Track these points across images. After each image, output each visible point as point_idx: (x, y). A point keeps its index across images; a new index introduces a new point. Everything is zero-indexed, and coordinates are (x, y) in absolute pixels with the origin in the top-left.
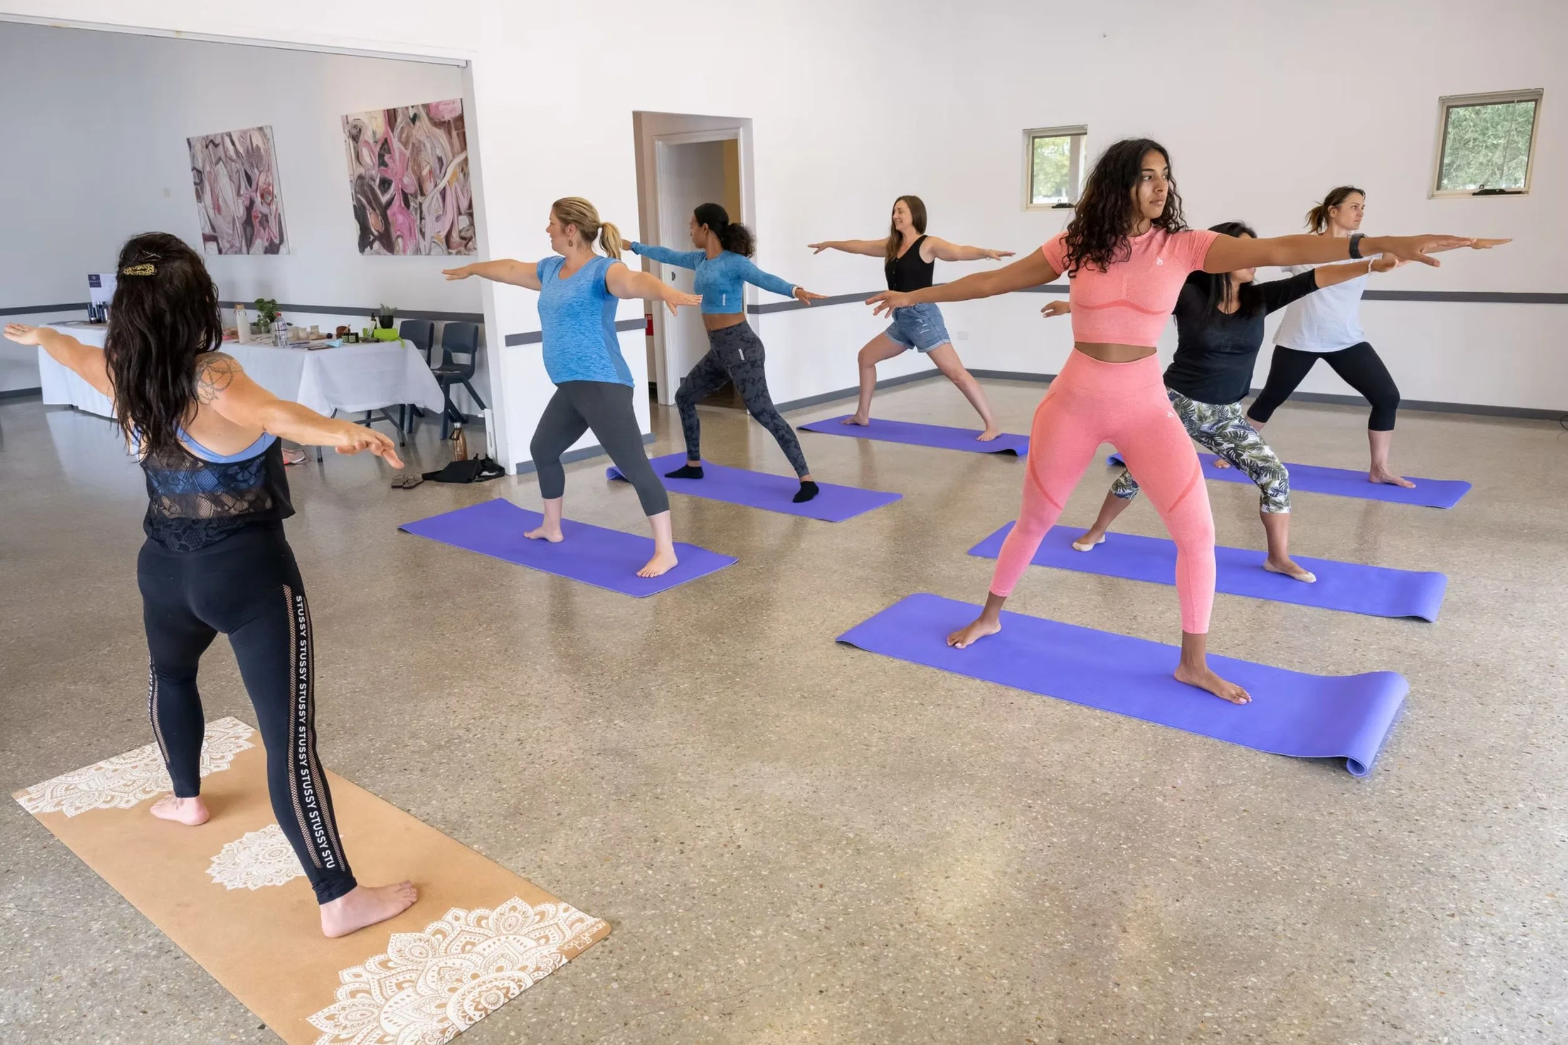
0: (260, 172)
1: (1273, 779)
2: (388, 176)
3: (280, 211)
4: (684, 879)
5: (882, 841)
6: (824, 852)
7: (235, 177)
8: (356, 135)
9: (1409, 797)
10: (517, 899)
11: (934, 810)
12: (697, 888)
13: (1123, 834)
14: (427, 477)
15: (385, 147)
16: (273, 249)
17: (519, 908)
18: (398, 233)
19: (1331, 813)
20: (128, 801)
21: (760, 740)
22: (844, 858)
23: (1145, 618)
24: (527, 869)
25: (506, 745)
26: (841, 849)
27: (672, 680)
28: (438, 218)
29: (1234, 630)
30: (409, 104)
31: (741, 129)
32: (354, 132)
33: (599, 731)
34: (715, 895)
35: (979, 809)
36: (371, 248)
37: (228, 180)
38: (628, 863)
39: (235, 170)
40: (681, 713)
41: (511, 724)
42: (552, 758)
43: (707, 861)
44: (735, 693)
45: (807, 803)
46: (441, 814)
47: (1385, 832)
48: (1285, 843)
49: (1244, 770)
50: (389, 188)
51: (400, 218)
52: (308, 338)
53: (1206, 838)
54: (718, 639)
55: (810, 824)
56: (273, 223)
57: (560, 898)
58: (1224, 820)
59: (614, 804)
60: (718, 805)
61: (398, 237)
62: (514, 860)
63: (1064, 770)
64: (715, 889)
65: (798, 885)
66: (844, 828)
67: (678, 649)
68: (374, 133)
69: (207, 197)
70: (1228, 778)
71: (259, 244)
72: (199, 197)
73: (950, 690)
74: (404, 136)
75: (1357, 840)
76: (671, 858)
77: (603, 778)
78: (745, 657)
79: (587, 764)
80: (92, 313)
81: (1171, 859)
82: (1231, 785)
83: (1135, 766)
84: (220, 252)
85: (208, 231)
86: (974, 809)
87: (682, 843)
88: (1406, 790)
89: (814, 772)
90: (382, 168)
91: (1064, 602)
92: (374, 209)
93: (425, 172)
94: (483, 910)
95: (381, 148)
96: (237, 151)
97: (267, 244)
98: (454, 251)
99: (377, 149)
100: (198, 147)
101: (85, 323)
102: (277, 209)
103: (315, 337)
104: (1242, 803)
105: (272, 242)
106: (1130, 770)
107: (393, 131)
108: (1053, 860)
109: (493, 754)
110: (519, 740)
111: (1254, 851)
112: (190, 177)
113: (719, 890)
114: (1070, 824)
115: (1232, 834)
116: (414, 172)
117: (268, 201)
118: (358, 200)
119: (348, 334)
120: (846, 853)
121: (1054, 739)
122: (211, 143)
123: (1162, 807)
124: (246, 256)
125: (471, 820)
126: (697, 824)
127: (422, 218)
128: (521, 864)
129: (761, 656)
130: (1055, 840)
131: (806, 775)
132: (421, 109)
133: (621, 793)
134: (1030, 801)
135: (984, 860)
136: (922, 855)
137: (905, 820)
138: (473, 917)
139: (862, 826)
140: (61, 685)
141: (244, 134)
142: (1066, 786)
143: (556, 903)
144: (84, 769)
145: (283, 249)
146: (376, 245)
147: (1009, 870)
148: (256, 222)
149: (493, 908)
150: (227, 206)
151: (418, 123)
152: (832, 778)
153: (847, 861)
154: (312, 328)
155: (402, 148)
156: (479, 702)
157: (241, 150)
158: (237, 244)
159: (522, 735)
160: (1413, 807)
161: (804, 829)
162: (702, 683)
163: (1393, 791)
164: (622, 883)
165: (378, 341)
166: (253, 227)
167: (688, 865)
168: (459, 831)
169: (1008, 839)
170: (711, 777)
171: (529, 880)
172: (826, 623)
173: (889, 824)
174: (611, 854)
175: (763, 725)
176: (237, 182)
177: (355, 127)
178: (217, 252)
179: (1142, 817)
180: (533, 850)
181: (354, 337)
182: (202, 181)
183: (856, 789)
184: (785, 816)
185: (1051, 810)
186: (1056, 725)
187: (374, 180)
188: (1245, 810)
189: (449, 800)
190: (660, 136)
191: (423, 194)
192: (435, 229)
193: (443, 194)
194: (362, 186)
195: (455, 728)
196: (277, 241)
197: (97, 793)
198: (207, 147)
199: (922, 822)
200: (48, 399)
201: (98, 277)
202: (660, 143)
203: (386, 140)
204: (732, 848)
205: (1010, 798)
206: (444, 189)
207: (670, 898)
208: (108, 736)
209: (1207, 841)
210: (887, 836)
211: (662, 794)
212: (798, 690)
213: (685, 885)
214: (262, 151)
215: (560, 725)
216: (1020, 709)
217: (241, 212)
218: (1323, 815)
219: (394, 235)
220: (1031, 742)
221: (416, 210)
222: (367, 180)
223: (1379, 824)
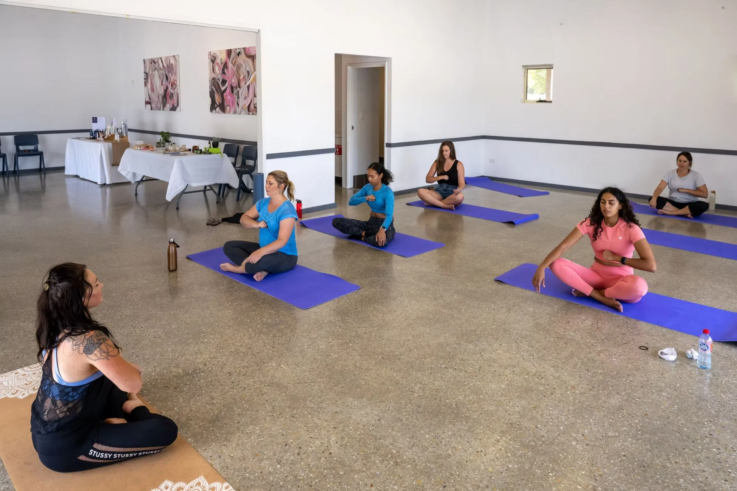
0: (172, 75)
1: (642, 435)
2: (226, 79)
3: (179, 92)
4: (296, 472)
5: (411, 457)
6: (377, 462)
7: (161, 76)
8: (213, 60)
9: (724, 455)
10: (203, 477)
11: (443, 439)
12: (302, 480)
13: (551, 466)
14: (224, 220)
15: (225, 66)
16: (174, 109)
17: (202, 484)
18: (228, 104)
19: (677, 462)
20: (23, 394)
21: (355, 384)
22: (388, 467)
23: (574, 323)
24: (213, 457)
25: (222, 376)
26: (387, 461)
27: (316, 342)
28: (245, 98)
29: (623, 334)
30: (237, 47)
31: (387, 62)
32: (213, 59)
33: (272, 371)
34: (311, 486)
35: (469, 440)
36: (215, 110)
37: (158, 77)
38: (268, 459)
39: (161, 74)
40: (317, 363)
41: (228, 363)
42: (243, 386)
43: (311, 462)
44: (348, 353)
45: (373, 427)
46: (177, 416)
47: (710, 479)
48: (648, 481)
49: (625, 427)
50: (225, 84)
51: (229, 97)
52: (180, 151)
53: (600, 473)
54: (345, 319)
55: (373, 442)
56: (175, 98)
57: (225, 479)
58: (612, 461)
59: (269, 418)
60: (325, 424)
61: (227, 105)
62: (207, 451)
63: (520, 418)
64: (312, 482)
65: (359, 484)
66: (391, 446)
67: (323, 324)
68: (221, 60)
69: (149, 85)
70: (615, 431)
71: (168, 106)
72: (146, 85)
73: (462, 360)
74: (234, 61)
75: (693, 483)
76: (292, 458)
77: (267, 401)
78: (357, 331)
79: (261, 391)
80: (91, 134)
81: (578, 487)
82: (616, 437)
83: (561, 418)
84: (152, 109)
85: (148, 99)
86: (466, 439)
87: (300, 448)
88: (722, 450)
89: (381, 407)
90: (223, 75)
91: (530, 310)
92: (218, 93)
93: (241, 77)
94: (182, 483)
95: (224, 66)
96: (163, 65)
97: (171, 106)
98: (251, 113)
99: (222, 67)
100: (148, 63)
101: (88, 138)
102: (177, 91)
103: (183, 150)
104: (623, 450)
105: (173, 105)
106: (558, 421)
107: (229, 59)
108: (508, 480)
109: (214, 380)
110: (229, 373)
111: (629, 485)
112: (143, 76)
113: (314, 482)
114: (520, 456)
115: (616, 472)
116: (237, 77)
117: (174, 88)
118: (212, 89)
119: (198, 150)
120: (390, 464)
121: (517, 397)
122: (153, 61)
123: (575, 448)
124: (161, 112)
125: (191, 422)
126: (311, 436)
127: (238, 98)
128: (210, 454)
129: (365, 331)
130: (510, 466)
131: (376, 408)
132: (242, 50)
133: (275, 412)
134: (498, 438)
135: (467, 476)
136: (432, 469)
137: (426, 444)
138: (175, 487)
139: (401, 446)
140: (17, 322)
141: (167, 58)
142: (520, 429)
143: (222, 483)
144: (9, 373)
145: (178, 109)
146: (218, 109)
147: (481, 485)
148: (168, 97)
149: (187, 483)
150: (157, 89)
151: (240, 56)
152: (390, 412)
153: (389, 470)
154: (183, 146)
155: (233, 67)
156: (215, 348)
157: (165, 65)
158: (159, 106)
159: (232, 370)
160: (727, 462)
161: (369, 445)
162: (332, 345)
163: (714, 450)
164: (261, 472)
165: (210, 153)
166: (166, 99)
167: (300, 464)
168: (184, 429)
169: (483, 463)
170: (324, 405)
171: (212, 465)
172: (403, 314)
173: (417, 445)
174: (260, 452)
175: (359, 374)
176: (162, 78)
177: (213, 57)
178: (150, 109)
179: (563, 455)
180: (219, 445)
181: (200, 151)
182: (147, 78)
183: (402, 420)
184: (360, 435)
185: (510, 445)
186: (518, 387)
187: (219, 80)
188: (624, 456)
189: (184, 408)
190: (350, 64)
191: (239, 87)
192: (244, 103)
193: (248, 87)
194: (214, 82)
195: (198, 363)
196: (176, 105)
197: (10, 388)
198: (151, 63)
199: (435, 446)
200: (67, 172)
201: (96, 118)
202: (350, 67)
203: (226, 63)
204: (326, 454)
205: (487, 434)
206: (249, 85)
207: (285, 485)
208: (28, 354)
209: (600, 475)
210: (414, 454)
211: (296, 414)
212: (381, 354)
213: (296, 477)
214: (174, 66)
215: (252, 366)
216: (499, 375)
217: (162, 92)
218: (671, 463)
219: (226, 104)
220: (504, 398)
221: (236, 94)
222: (217, 80)
223: (706, 473)
